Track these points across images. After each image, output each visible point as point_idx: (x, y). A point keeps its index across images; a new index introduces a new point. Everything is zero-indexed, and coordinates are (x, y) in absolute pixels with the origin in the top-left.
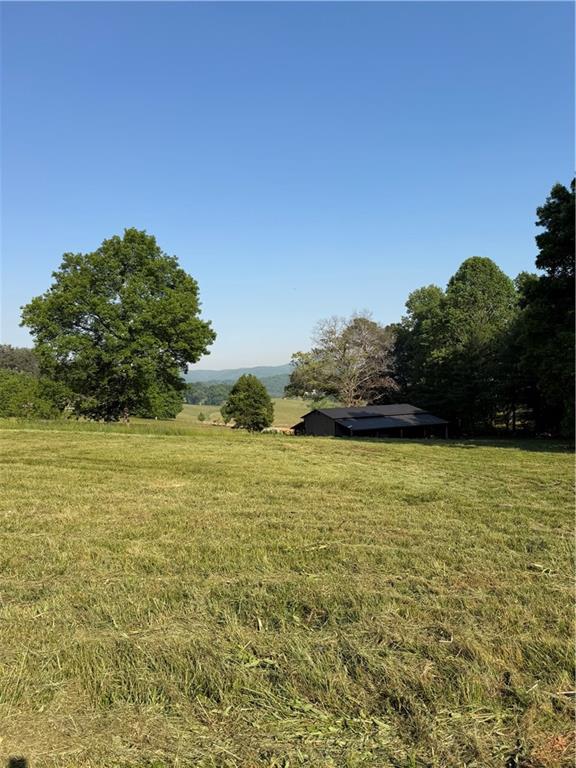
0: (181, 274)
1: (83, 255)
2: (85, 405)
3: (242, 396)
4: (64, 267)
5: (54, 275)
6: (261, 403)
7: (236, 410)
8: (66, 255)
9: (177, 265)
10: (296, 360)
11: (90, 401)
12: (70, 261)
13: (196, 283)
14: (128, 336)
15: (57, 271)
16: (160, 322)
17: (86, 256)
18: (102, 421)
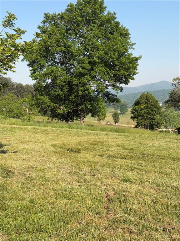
0: (117, 24)
1: (57, 14)
2: (59, 111)
3: (143, 107)
4: (44, 22)
5: (39, 27)
6: (155, 111)
7: (139, 116)
8: (46, 14)
9: (116, 18)
10: (175, 82)
11: (62, 109)
12: (48, 18)
13: (128, 30)
14: (89, 67)
15: (41, 25)
16: (110, 57)
17: (59, 15)
18: (64, 122)
